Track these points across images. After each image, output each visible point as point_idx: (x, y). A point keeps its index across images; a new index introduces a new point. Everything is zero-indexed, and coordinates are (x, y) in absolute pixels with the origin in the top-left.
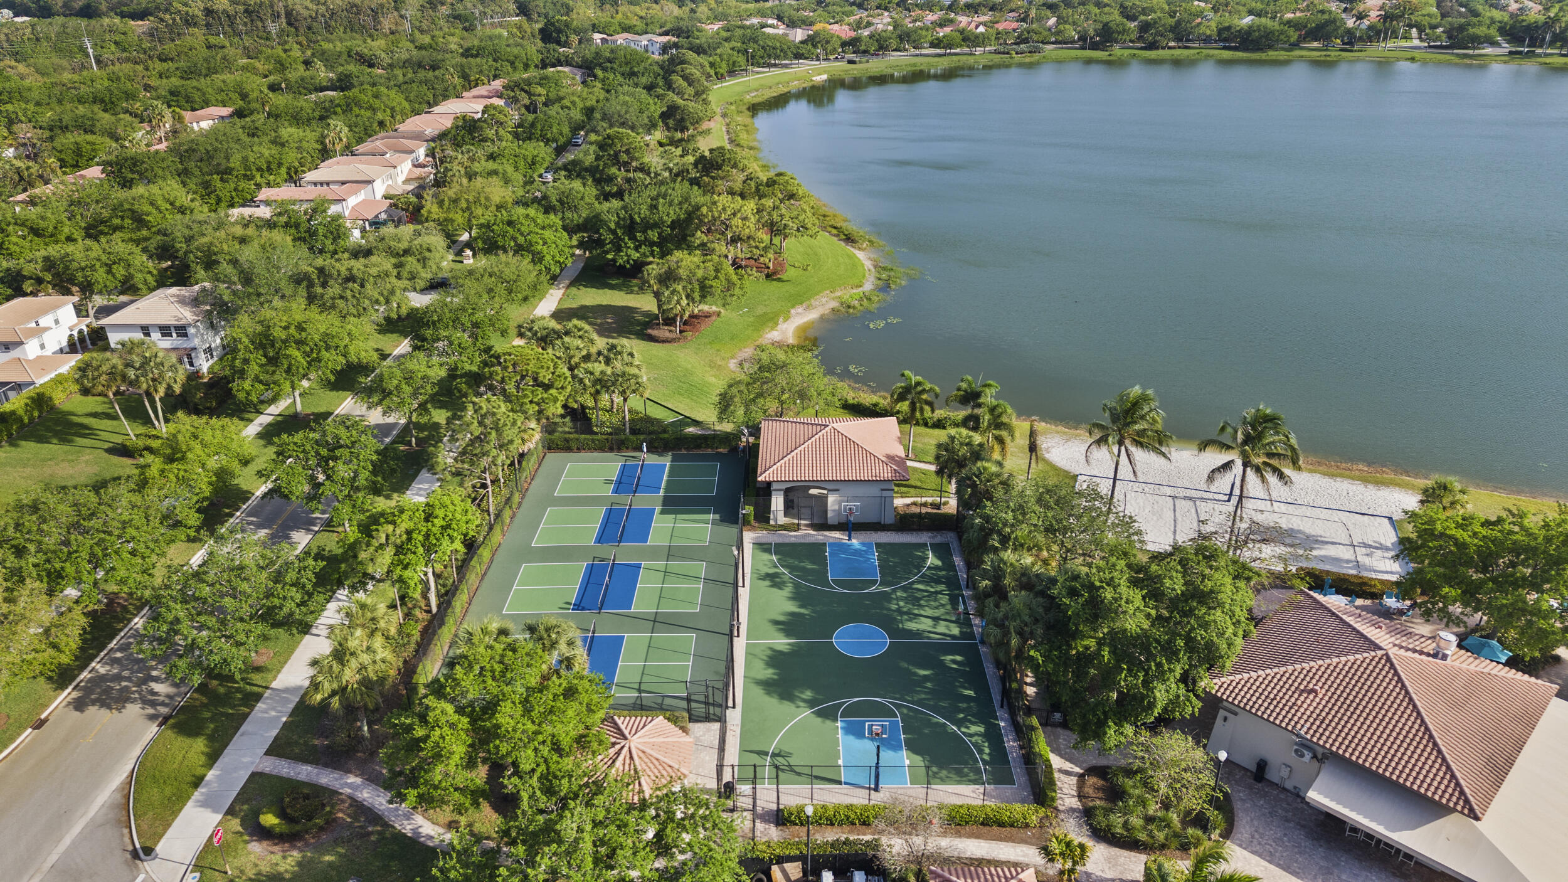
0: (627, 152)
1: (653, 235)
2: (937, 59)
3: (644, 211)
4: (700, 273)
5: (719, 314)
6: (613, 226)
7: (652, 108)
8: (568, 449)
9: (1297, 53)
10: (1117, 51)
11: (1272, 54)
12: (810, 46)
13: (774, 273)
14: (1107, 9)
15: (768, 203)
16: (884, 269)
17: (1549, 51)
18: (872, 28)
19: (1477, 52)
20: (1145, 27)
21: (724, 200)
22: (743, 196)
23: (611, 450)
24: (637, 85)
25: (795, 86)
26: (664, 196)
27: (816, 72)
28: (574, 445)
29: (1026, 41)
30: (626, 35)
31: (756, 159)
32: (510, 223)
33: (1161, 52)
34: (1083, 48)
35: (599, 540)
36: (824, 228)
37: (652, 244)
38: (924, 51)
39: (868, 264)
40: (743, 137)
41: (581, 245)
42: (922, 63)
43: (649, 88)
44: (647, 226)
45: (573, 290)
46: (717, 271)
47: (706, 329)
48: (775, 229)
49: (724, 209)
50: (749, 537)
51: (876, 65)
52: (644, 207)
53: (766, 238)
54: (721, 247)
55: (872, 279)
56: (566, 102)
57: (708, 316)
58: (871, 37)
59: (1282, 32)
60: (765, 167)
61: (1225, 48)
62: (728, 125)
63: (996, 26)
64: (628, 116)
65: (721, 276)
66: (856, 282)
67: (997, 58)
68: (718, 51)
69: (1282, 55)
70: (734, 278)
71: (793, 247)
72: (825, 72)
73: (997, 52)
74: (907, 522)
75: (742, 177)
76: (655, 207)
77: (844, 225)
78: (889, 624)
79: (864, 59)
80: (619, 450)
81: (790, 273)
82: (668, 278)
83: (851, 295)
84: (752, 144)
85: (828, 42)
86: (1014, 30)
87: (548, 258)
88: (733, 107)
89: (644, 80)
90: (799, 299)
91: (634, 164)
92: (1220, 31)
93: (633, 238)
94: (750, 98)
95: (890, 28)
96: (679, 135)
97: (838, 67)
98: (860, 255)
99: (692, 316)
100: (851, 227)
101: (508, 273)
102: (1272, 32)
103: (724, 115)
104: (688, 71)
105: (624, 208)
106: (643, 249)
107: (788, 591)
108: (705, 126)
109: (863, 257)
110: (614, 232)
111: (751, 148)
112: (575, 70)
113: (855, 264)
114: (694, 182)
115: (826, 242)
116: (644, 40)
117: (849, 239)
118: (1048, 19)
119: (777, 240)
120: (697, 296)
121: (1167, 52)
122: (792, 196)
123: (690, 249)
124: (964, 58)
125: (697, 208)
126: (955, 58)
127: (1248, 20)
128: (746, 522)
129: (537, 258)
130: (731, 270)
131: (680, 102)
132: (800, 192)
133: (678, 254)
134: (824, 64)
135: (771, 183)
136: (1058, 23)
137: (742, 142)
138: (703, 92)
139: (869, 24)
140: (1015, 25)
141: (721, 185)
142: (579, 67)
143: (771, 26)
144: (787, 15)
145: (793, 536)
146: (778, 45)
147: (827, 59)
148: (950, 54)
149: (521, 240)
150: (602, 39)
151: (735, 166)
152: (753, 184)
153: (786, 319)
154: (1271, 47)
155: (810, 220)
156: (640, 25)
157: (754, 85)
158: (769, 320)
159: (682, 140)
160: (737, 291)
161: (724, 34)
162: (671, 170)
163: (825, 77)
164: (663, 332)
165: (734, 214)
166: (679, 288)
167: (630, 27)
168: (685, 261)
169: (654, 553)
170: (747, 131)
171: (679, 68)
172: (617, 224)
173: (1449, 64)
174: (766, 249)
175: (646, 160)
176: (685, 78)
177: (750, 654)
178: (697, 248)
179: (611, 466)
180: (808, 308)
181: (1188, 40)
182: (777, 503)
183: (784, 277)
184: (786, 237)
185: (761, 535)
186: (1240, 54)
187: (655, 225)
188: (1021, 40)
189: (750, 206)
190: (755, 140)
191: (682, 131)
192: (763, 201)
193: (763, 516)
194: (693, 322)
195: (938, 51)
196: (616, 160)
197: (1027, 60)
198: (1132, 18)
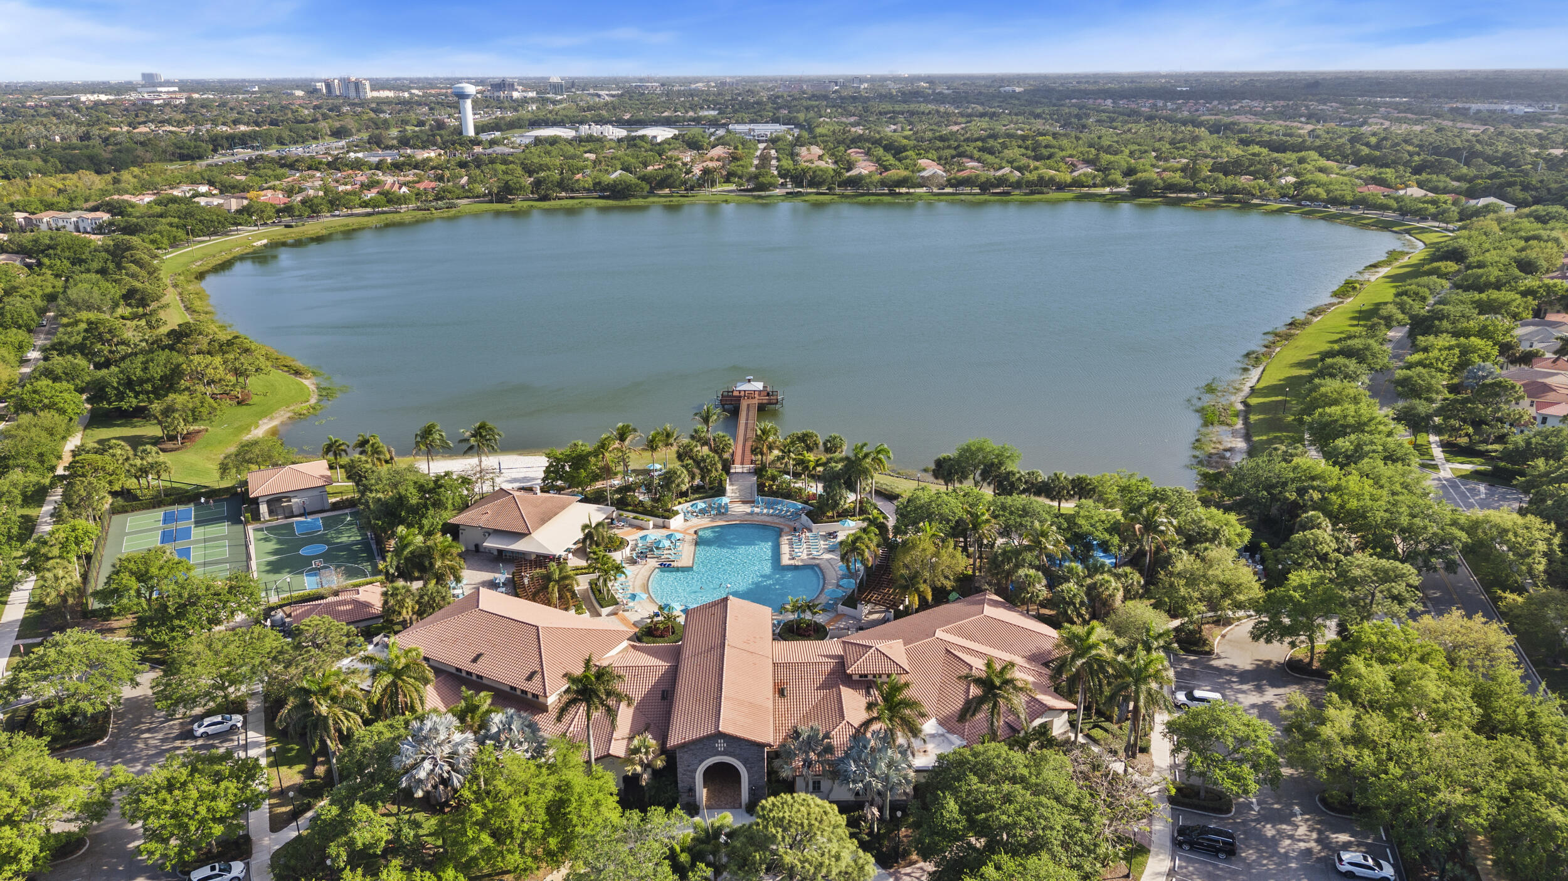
0: (110, 331)
1: (148, 387)
2: (367, 219)
3: (139, 372)
4: (190, 406)
5: (207, 430)
6: (115, 385)
7: (113, 291)
8: (126, 512)
9: (651, 199)
10: (520, 204)
11: (634, 202)
12: (246, 216)
13: (243, 401)
14: (511, 166)
15: (231, 356)
16: (324, 389)
17: (809, 190)
18: (304, 193)
19: (768, 193)
20: (538, 184)
21: (197, 359)
22: (209, 353)
23: (154, 507)
24: (88, 271)
25: (237, 251)
26: (152, 361)
27: (255, 236)
28: (129, 509)
29: (442, 198)
30: (51, 213)
31: (213, 322)
32: (35, 392)
33: (552, 203)
34: (491, 202)
35: (162, 542)
36: (278, 368)
37: (147, 393)
38: (356, 211)
39: (312, 387)
40: (197, 305)
41: (88, 400)
42: (353, 222)
43: (103, 272)
44: (141, 382)
45: (88, 431)
46: (202, 403)
47: (200, 440)
48: (238, 372)
49: (199, 364)
50: (250, 528)
51: (312, 227)
52: (138, 370)
53: (233, 379)
54: (201, 388)
55: (316, 396)
56: (26, 292)
57: (199, 432)
58: (303, 202)
59: (637, 185)
60: (222, 328)
61: (600, 197)
62: (180, 294)
63: (417, 185)
64: (92, 300)
65: (206, 405)
66: (304, 399)
67: (420, 214)
68: (158, 228)
69: (640, 202)
70: (215, 405)
71: (254, 383)
72: (264, 237)
73: (419, 209)
74: (335, 506)
75: (206, 341)
76: (146, 368)
77: (292, 364)
78: (327, 542)
79: (300, 224)
80: (159, 507)
81: (255, 399)
82: (168, 411)
83: (303, 408)
84: (206, 309)
85: (263, 212)
86: (433, 189)
87: (69, 411)
88: (182, 278)
89: (95, 265)
90: (264, 414)
91: (115, 340)
92: (595, 184)
93: (132, 390)
94: (195, 267)
95: (321, 193)
96: (141, 310)
97: (277, 231)
98: (306, 382)
99: (188, 433)
100: (298, 364)
101: (47, 423)
102: (630, 185)
103: (175, 286)
104: (138, 257)
105: (121, 372)
106: (141, 397)
107: (274, 541)
108: (164, 301)
109: (309, 383)
110: (117, 389)
111: (206, 313)
112: (14, 257)
113: (303, 388)
114: (172, 348)
115: (278, 376)
116: (73, 217)
117: (297, 373)
118: (462, 177)
119: (241, 380)
120: (190, 419)
121: (558, 202)
122: (247, 350)
123: (181, 392)
124: (390, 216)
125: (178, 365)
126: (383, 217)
127: (616, 175)
128: (247, 522)
129: (63, 412)
130: (212, 401)
131: (138, 285)
132: (253, 347)
133: (172, 396)
134: (263, 229)
135: (230, 343)
136: (469, 182)
137: (197, 309)
138: (154, 272)
139: (301, 190)
140: (433, 184)
141: (193, 348)
142: (17, 253)
143: (203, 195)
144: (218, 180)
145: (274, 523)
146: (215, 217)
147: (265, 224)
148: (378, 213)
149: (46, 401)
150: (25, 218)
151: (200, 333)
152: (216, 344)
153: (257, 427)
154: (634, 196)
155: (262, 362)
156: (62, 200)
157: (198, 255)
158: (247, 428)
159: (145, 315)
160: (218, 412)
161: (158, 209)
162: (147, 341)
163: (265, 241)
164: (170, 445)
165: (207, 366)
166: (177, 415)
167: (53, 204)
168: (179, 399)
169: (197, 542)
170: (200, 299)
171: (127, 254)
172: (118, 383)
173: (748, 203)
174: (234, 385)
175: (125, 336)
176: (136, 262)
177: (258, 564)
178: (184, 390)
179: (159, 514)
180: (271, 419)
181: (572, 191)
182: (264, 508)
183: (250, 402)
184: (248, 376)
185: (258, 525)
186: (611, 202)
187: (148, 380)
188: (438, 198)
189: (218, 360)
190: (208, 305)
191: (144, 307)
192: (226, 356)
193: (256, 517)
194: (188, 437)
195: (369, 210)
196: (101, 339)
197: (445, 215)
198: (530, 173)
